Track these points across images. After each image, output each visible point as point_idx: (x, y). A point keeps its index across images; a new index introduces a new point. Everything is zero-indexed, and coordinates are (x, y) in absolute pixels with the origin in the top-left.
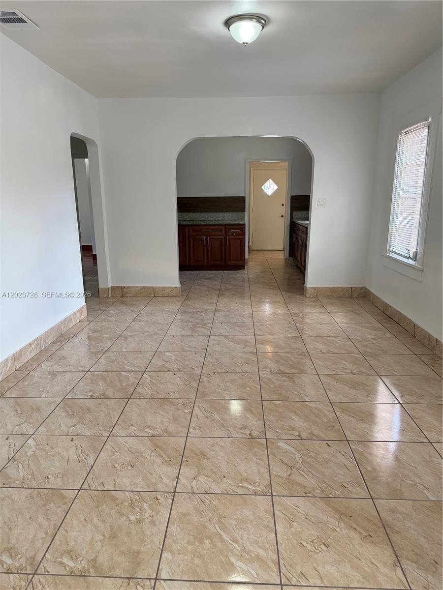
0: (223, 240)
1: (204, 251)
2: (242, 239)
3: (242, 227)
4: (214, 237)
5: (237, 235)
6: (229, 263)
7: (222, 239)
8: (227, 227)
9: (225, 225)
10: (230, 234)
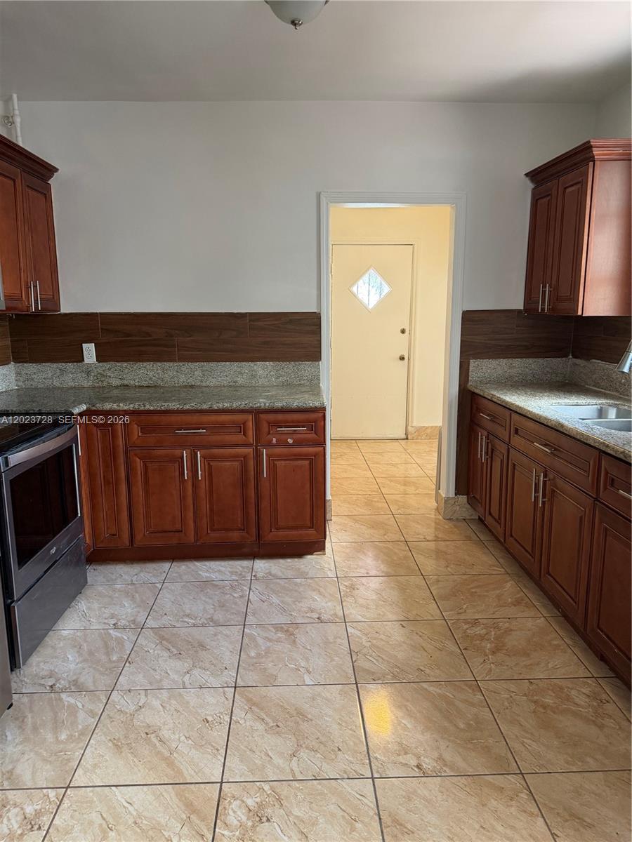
0: (251, 463)
1: (182, 498)
2: (316, 455)
3: (313, 416)
4: (216, 451)
5: (298, 443)
6: (273, 535)
7: (245, 457)
8: (262, 416)
9: (257, 412)
10: (274, 441)
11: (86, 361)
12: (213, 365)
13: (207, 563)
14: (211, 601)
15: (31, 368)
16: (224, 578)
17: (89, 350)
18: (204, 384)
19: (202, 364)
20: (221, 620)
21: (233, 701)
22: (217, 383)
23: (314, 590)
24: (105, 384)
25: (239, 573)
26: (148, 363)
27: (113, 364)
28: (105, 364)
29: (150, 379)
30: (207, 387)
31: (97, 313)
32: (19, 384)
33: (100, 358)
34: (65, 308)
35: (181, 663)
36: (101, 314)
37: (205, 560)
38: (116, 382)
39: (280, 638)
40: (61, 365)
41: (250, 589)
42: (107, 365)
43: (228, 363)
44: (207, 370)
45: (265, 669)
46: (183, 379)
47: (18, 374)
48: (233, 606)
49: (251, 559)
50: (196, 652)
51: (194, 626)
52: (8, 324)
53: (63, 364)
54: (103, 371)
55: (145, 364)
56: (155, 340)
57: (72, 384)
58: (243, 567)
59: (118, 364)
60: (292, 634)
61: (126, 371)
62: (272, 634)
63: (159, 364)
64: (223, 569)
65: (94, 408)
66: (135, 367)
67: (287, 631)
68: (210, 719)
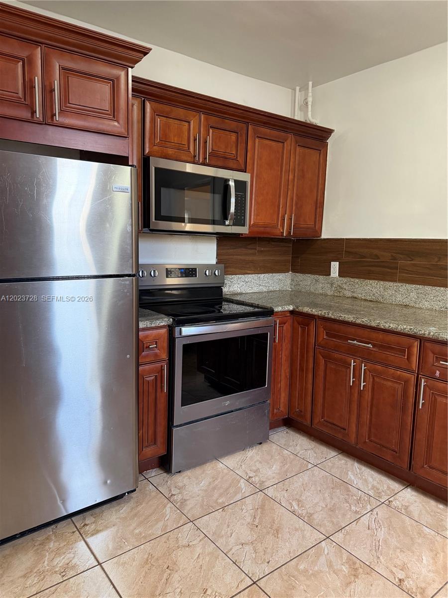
0: (411, 390)
1: (349, 401)
6: (426, 472)
8: (427, 345)
9: (422, 340)
10: (438, 373)
11: (332, 275)
12: (428, 288)
13: (364, 468)
14: (328, 500)
15: (300, 276)
16: (362, 488)
17: (335, 266)
18: (417, 306)
19: (418, 286)
20: (315, 522)
21: (240, 592)
22: (429, 307)
23: (431, 550)
24: (341, 294)
25: (380, 491)
26: (373, 281)
27: (349, 279)
28: (343, 279)
29: (374, 295)
30: (421, 308)
31: (344, 239)
32: (293, 287)
33: (341, 274)
34: (325, 235)
35: (249, 533)
36: (346, 239)
37: (364, 465)
38: (349, 294)
39: (341, 570)
40: (316, 277)
41: (371, 511)
42: (345, 280)
43: (442, 288)
44: (421, 293)
45: (294, 587)
46: (399, 299)
47: (292, 280)
48: (340, 516)
49: (404, 485)
50: (268, 533)
51: (293, 512)
52: (291, 245)
53: (318, 276)
54: (342, 284)
55: (371, 281)
56: (382, 262)
57: (321, 291)
58: (389, 488)
59: (352, 280)
60: (356, 576)
61: (357, 286)
62: (340, 562)
63: (382, 283)
64: (370, 480)
65: (297, 310)
66: (364, 284)
67: (356, 570)
68: (209, 592)
